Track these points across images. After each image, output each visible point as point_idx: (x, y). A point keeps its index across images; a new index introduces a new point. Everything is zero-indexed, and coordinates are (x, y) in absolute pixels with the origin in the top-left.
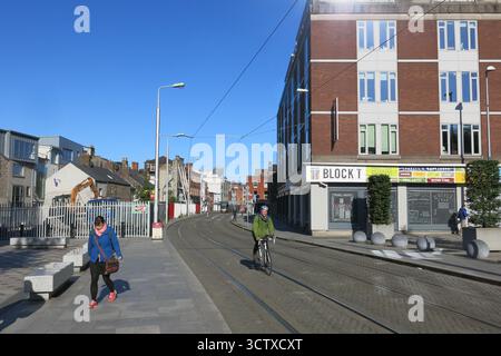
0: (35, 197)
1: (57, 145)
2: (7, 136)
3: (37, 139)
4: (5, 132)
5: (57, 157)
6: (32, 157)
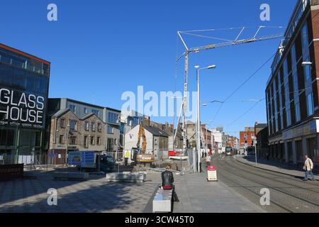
0: (119, 145)
1: (131, 115)
2: (104, 110)
3: (120, 112)
5: (131, 122)
6: (118, 122)
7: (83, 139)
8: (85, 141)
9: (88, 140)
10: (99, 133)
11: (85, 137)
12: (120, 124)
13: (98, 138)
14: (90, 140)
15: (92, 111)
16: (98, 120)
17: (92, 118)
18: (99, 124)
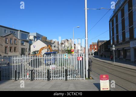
0: (29, 52)
1: (36, 36)
2: (19, 32)
3: (29, 33)
4: (18, 30)
5: (36, 39)
6: (28, 39)
7: (4, 49)
8: (6, 50)
9: (8, 49)
10: (16, 45)
11: (6, 47)
12: (29, 40)
13: (15, 48)
14: (9, 49)
15: (11, 32)
16: (14, 38)
17: (10, 36)
18: (15, 40)
